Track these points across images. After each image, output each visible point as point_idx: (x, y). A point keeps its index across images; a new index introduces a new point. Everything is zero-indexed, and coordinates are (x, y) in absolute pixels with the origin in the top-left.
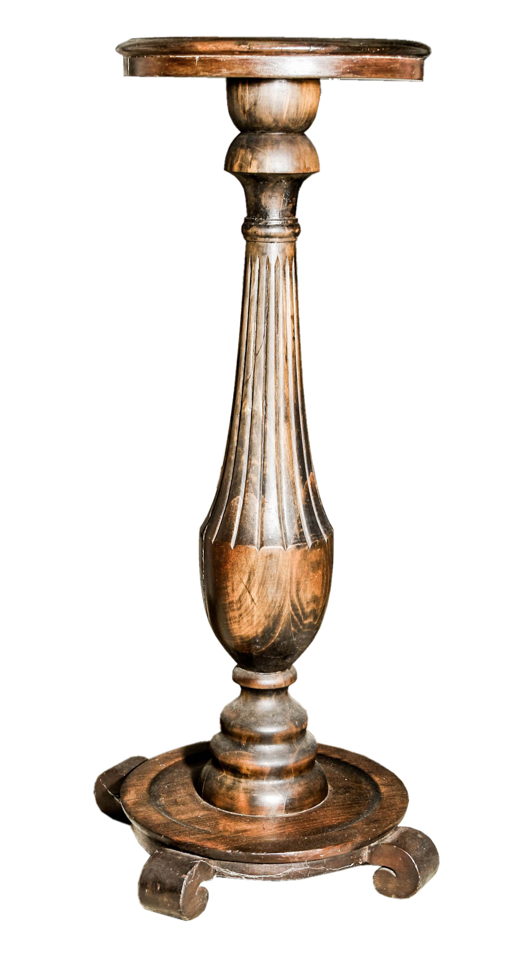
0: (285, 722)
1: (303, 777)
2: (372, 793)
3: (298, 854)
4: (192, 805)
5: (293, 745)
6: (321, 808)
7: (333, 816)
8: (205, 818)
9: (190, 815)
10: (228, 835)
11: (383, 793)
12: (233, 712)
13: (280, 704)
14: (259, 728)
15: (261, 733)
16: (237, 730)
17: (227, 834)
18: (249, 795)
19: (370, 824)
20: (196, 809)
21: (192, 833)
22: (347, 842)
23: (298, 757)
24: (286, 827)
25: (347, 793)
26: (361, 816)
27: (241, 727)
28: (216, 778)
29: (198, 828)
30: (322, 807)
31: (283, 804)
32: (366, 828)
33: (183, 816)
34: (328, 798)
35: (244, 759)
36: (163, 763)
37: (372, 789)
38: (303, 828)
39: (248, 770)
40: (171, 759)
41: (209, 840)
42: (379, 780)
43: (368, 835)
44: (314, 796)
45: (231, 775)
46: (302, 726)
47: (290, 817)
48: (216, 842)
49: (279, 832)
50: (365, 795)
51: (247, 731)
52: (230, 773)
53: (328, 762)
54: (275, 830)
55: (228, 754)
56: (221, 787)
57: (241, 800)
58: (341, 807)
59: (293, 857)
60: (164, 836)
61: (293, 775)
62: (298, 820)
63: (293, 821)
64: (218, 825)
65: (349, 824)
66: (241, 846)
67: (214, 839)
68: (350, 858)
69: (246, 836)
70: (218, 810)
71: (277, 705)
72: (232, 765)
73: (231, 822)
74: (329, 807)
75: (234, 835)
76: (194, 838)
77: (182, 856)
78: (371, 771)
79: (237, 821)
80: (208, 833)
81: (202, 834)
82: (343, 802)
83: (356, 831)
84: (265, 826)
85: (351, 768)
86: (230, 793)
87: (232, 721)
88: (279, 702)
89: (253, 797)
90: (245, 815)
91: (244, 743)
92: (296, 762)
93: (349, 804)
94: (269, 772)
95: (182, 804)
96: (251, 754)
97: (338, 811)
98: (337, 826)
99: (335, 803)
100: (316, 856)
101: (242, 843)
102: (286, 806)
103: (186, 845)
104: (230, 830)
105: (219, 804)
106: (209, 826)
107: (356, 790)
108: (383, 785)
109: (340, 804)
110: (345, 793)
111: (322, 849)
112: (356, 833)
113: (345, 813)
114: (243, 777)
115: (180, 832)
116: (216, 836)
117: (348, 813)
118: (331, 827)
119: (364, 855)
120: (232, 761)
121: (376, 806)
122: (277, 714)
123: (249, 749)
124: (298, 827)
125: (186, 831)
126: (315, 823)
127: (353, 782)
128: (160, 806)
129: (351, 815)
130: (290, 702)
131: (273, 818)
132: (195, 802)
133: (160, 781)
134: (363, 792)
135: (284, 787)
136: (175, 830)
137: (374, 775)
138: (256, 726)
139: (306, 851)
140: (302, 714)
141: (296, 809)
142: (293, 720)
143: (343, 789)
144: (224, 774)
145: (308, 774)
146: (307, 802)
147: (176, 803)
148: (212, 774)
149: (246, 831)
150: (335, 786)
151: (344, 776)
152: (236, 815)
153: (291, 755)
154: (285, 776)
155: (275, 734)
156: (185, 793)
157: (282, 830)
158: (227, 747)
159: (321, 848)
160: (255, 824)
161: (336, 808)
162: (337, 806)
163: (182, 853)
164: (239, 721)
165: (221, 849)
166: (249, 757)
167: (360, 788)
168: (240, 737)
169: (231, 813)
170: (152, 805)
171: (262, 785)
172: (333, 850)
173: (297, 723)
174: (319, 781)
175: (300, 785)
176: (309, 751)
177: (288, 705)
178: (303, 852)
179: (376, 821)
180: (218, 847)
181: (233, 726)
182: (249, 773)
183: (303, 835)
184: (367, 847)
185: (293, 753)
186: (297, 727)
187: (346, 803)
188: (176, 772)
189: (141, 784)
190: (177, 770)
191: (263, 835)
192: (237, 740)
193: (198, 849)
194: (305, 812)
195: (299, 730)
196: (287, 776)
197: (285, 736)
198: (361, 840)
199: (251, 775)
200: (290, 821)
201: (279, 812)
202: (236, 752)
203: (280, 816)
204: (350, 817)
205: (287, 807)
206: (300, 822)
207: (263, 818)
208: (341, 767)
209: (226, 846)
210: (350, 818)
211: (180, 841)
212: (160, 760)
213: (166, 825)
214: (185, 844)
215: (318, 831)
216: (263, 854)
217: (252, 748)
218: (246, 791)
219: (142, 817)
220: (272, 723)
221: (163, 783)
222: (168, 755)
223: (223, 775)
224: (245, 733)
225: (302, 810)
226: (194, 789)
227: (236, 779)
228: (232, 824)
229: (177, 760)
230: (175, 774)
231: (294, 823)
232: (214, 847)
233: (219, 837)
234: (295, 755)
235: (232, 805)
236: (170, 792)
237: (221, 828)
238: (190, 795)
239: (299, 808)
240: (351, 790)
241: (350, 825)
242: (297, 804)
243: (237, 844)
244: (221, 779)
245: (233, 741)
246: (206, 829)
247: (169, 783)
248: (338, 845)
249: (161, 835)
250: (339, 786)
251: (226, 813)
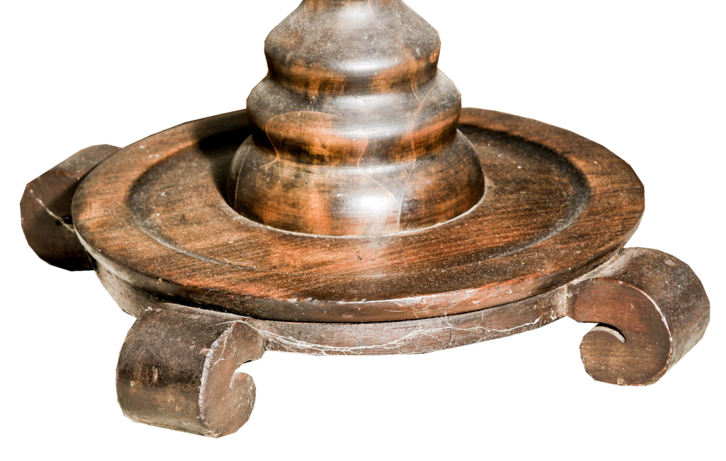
0: (395, 49)
1: (433, 158)
2: (571, 189)
3: (428, 300)
4: (216, 223)
5: (411, 95)
6: (474, 218)
7: (495, 231)
8: (242, 245)
9: (213, 241)
10: (290, 273)
11: (595, 187)
12: (289, 37)
13: (383, 14)
14: (344, 62)
15: (346, 73)
16: (298, 70)
17: (286, 271)
18: (327, 196)
19: (569, 242)
20: (224, 230)
21: (216, 271)
22: (525, 275)
23: (422, 119)
24: (403, 254)
25: (524, 190)
26: (550, 229)
27: (308, 63)
28: (261, 167)
29: (229, 264)
30: (475, 216)
31: (396, 212)
32: (562, 249)
33: (199, 244)
34: (485, 201)
35: (315, 127)
36: (156, 151)
37: (571, 182)
38: (437, 255)
39: (324, 146)
40: (172, 145)
41: (251, 281)
42: (584, 166)
43: (568, 262)
44: (457, 195)
45: (291, 160)
46: (428, 57)
47: (412, 236)
48: (267, 284)
49: (389, 263)
50: (558, 193)
51: (320, 69)
52: (289, 156)
53: (483, 139)
54: (382, 259)
55: (283, 119)
56: (271, 184)
57: (313, 206)
58: (510, 215)
59: (419, 307)
60: (164, 280)
61: (415, 155)
62: (426, 240)
63: (416, 242)
64: (269, 255)
65: (527, 245)
66: (316, 289)
67: (261, 280)
68: (531, 308)
69: (325, 272)
70: (267, 229)
71: (378, 18)
72: (291, 140)
73: (295, 249)
74: (486, 215)
75: (301, 272)
76: (222, 280)
77: (199, 314)
78: (569, 150)
79: (306, 247)
80: (249, 271)
81: (238, 271)
82: (514, 207)
83: (542, 255)
84: (361, 254)
85: (529, 148)
86: (290, 194)
87: (288, 51)
88: (382, 10)
89: (336, 200)
90: (323, 236)
91: (314, 94)
92: (420, 127)
93: (526, 210)
94: (366, 150)
95: (196, 223)
96: (330, 116)
97: (506, 223)
98: (503, 249)
99: (499, 209)
100: (466, 303)
101: (318, 285)
102: (403, 215)
103: (206, 293)
104: (292, 263)
105: (269, 219)
106: (252, 259)
107: (541, 184)
108: (593, 173)
109: (509, 210)
110: (518, 191)
111: (478, 289)
112: (543, 259)
113: (520, 226)
114: (315, 161)
115: (193, 270)
116: (266, 274)
117: (527, 225)
118: (492, 251)
119: (561, 302)
120: (291, 131)
121: (581, 210)
122: (378, 34)
123: (325, 106)
124: (427, 254)
125: (205, 268)
126: (460, 245)
127: (534, 171)
128: (151, 228)
129: (532, 229)
130: (403, 11)
131: (377, 239)
132: (221, 218)
133: (152, 185)
134: (553, 188)
135: (396, 179)
136: (185, 267)
137: (576, 157)
138: (337, 58)
139: (444, 294)
140: (428, 33)
141: (423, 221)
142: (410, 45)
143: (513, 184)
144: (278, 158)
145: (444, 154)
146: (443, 206)
147: (183, 220)
148: (254, 162)
149: (324, 263)
150: (499, 179)
151: (514, 162)
152: (303, 237)
153: (408, 114)
154: (398, 156)
155: (376, 74)
156: (200, 203)
157: (395, 259)
158: (281, 106)
159: (475, 287)
160: (342, 251)
161: (501, 216)
162: (503, 213)
163: (199, 310)
164: (302, 52)
165: (276, 296)
166: (325, 120)
167: (548, 182)
168: (306, 84)
169: (294, 233)
170: (136, 226)
171: (352, 176)
172: (497, 292)
173: (418, 50)
174: (465, 166)
175: (429, 174)
176: (444, 107)
177: (399, 16)
178: (439, 295)
179: (582, 236)
180: (271, 293)
181: (291, 62)
182: (326, 153)
183: (438, 268)
184: (565, 286)
185: (412, 112)
186: (418, 59)
187: (521, 208)
188: (182, 168)
189: (112, 191)
190: (183, 165)
191: (359, 270)
192: (301, 90)
193: (231, 300)
194: (440, 227)
195: (423, 64)
196: (402, 157)
197: (394, 78)
198: (553, 270)
199: (330, 157)
200: (411, 243)
201: (389, 226)
202: (299, 114)
203: (391, 234)
204: (530, 232)
205: (405, 218)
206: (430, 245)
207: (357, 240)
208: (509, 146)
209: (286, 291)
210: (529, 234)
211: (195, 287)
212: (148, 148)
213: (166, 259)
214: (204, 291)
215: (468, 258)
216: (360, 302)
217: (331, 104)
218: (322, 188)
219: (116, 248)
220: (369, 52)
221: (157, 187)
222: (165, 139)
223: (276, 160)
224: (315, 74)
225: (434, 222)
226: (219, 195)
227: (301, 166)
228: (297, 253)
229: (182, 146)
230: (179, 172)
231: (419, 247)
232: (262, 293)
233: (272, 276)
234: (417, 113)
235: (295, 217)
236: (171, 202)
237: (275, 261)
238: (211, 206)
239: (427, 219)
240: (531, 186)
241: (531, 246)
242: (423, 210)
243: (308, 286)
244: (271, 169)
245: (291, 92)
246: (244, 264)
247: (168, 187)
248: (506, 280)
249: (157, 278)
250: (506, 179)
251: (283, 234)
